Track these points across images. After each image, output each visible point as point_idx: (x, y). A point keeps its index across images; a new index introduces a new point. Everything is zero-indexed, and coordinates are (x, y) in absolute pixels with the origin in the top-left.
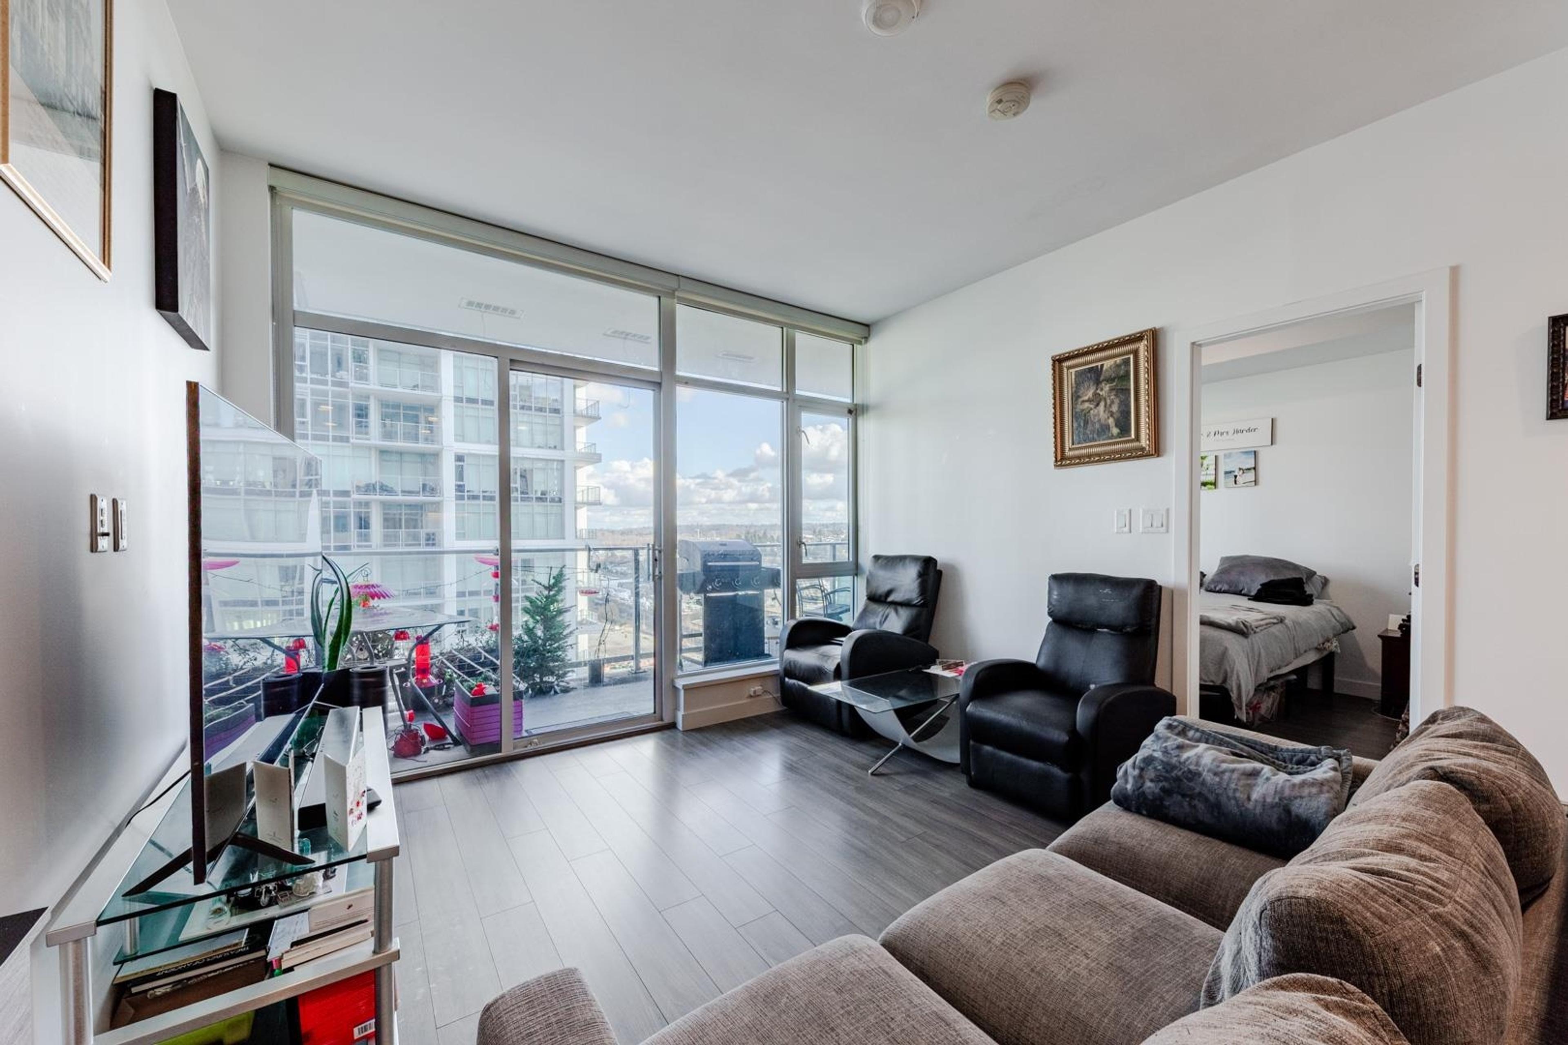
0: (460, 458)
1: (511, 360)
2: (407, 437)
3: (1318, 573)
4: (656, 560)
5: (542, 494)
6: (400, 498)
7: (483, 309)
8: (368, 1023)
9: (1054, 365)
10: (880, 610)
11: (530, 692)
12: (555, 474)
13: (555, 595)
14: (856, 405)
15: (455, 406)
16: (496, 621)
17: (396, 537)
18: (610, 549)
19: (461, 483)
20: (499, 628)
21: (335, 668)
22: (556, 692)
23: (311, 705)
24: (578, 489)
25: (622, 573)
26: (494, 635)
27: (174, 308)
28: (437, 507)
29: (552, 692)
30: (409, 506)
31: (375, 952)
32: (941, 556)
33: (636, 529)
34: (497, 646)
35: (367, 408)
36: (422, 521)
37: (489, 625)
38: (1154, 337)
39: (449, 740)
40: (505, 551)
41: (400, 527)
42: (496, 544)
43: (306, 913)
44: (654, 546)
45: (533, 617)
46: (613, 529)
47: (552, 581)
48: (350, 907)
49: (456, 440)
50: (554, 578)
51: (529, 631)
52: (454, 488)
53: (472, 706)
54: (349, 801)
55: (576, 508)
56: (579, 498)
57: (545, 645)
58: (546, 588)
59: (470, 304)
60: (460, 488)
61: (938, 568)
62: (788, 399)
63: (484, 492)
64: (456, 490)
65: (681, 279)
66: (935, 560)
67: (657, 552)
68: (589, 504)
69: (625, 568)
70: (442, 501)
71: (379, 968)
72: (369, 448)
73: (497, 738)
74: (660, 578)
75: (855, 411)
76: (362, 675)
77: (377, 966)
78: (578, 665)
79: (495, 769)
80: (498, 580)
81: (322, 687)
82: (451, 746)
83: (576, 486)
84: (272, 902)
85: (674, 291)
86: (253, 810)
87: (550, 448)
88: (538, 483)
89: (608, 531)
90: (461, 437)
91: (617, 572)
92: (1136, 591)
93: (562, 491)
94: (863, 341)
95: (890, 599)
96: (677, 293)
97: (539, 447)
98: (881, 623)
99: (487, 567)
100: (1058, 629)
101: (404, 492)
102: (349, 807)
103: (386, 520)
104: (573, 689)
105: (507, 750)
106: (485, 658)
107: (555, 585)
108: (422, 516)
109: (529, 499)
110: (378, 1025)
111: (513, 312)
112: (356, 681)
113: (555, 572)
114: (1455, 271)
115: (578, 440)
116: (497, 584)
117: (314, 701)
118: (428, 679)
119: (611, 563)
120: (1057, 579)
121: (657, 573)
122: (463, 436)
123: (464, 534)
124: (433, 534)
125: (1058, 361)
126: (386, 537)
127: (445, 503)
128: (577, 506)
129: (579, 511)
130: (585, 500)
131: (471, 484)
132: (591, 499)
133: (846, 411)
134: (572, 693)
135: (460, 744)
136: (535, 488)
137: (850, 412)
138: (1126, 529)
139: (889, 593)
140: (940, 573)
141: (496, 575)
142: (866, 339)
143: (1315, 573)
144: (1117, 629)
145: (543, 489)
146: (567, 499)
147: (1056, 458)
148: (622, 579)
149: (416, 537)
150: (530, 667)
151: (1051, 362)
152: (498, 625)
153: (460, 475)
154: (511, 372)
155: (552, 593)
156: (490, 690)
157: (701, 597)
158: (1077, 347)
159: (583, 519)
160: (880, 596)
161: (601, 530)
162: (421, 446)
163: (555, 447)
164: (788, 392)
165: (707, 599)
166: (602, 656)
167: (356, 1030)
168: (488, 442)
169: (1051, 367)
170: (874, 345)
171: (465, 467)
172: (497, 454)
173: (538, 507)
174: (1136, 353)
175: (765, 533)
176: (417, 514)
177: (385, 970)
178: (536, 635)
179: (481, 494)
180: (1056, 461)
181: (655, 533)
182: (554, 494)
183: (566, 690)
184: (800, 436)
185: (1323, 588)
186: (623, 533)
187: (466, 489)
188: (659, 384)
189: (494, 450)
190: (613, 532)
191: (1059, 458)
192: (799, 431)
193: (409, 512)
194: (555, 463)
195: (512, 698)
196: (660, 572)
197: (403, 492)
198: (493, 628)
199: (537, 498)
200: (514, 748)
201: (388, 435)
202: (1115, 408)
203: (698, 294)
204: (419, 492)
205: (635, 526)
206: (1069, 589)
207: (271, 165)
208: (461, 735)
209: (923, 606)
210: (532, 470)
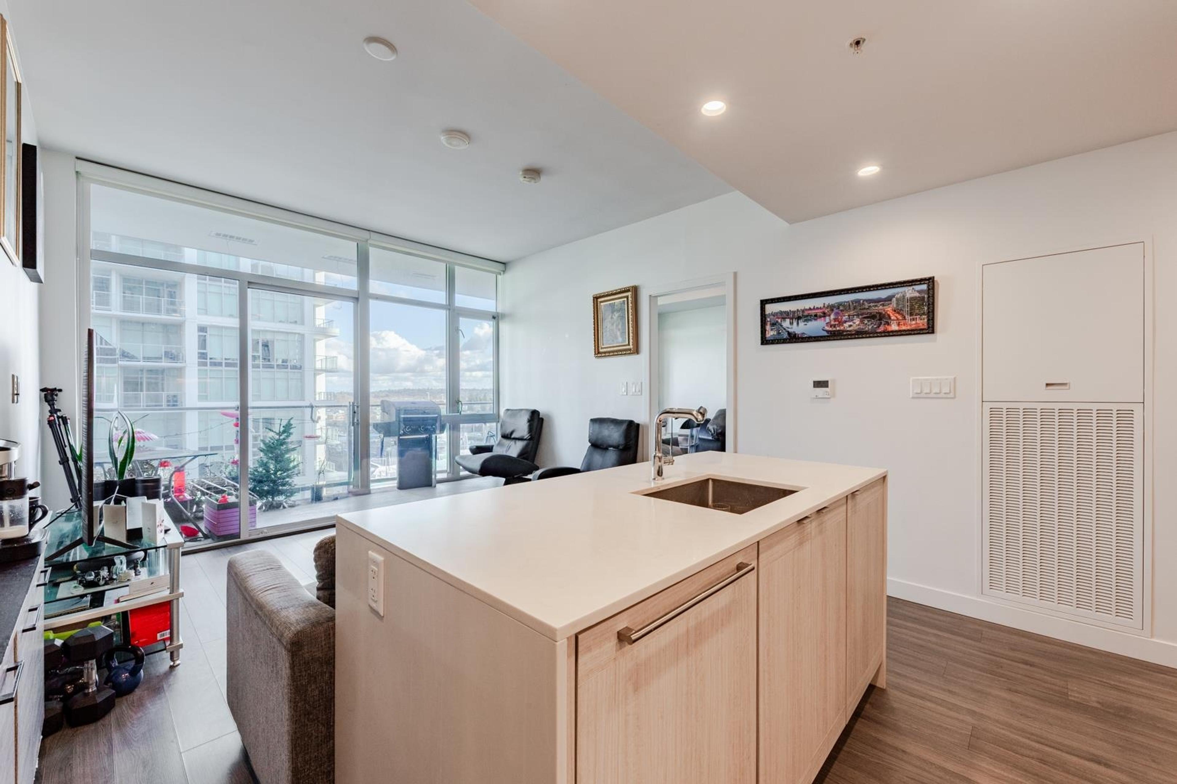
0: (202, 329)
1: (249, 282)
2: (149, 308)
4: (355, 412)
5: (283, 362)
6: (142, 363)
7: (228, 238)
8: (165, 632)
9: (594, 300)
10: (507, 442)
11: (264, 508)
12: (297, 344)
13: (284, 439)
14: (498, 313)
15: (198, 283)
16: (237, 457)
17: (137, 399)
19: (204, 351)
20: (239, 463)
21: (123, 478)
22: (284, 507)
23: (114, 496)
24: (318, 358)
26: (235, 468)
27: (34, 266)
28: (180, 372)
29: (282, 507)
30: (150, 371)
31: (170, 593)
32: (542, 409)
34: (237, 476)
35: (108, 280)
36: (162, 384)
37: (231, 460)
38: (635, 290)
39: (200, 535)
40: (244, 408)
41: (142, 390)
42: (238, 403)
43: (127, 587)
44: (353, 403)
45: (266, 454)
47: (282, 429)
48: (152, 583)
49: (199, 314)
50: (283, 427)
51: (265, 465)
52: (197, 356)
53: (218, 510)
54: (157, 521)
55: (315, 375)
56: (318, 366)
57: (275, 474)
58: (277, 434)
59: (218, 235)
60: (203, 356)
61: (541, 416)
62: (449, 310)
63: (226, 359)
64: (199, 358)
65: (371, 233)
66: (538, 411)
67: (356, 407)
68: (326, 371)
70: (184, 367)
71: (172, 600)
72: (110, 318)
73: (238, 531)
74: (358, 424)
75: (495, 317)
76: (144, 481)
77: (171, 599)
78: (303, 489)
79: (235, 548)
80: (238, 429)
81: (118, 487)
82: (203, 539)
83: (315, 356)
84: (106, 584)
85: (367, 240)
86: (103, 529)
87: (291, 323)
88: (279, 354)
90: (204, 310)
92: (624, 427)
93: (302, 359)
94: (502, 273)
95: (513, 436)
96: (369, 242)
97: (280, 322)
98: (507, 451)
99: (230, 419)
100: (592, 448)
101: (147, 359)
102: (157, 524)
103: (126, 383)
104: (298, 505)
105: (244, 537)
106: (228, 483)
107: (284, 432)
108: (163, 380)
109: (271, 367)
110: (171, 633)
111: (251, 241)
112: (140, 485)
113: (284, 423)
114: (735, 274)
115: (317, 317)
116: (238, 431)
117: (115, 494)
118: (184, 496)
120: (594, 421)
121: (356, 421)
122: (206, 310)
123: (207, 396)
124: (175, 396)
125: (596, 298)
126: (126, 399)
127: (187, 370)
128: (317, 372)
129: (318, 377)
130: (324, 367)
131: (214, 351)
132: (329, 366)
133: (491, 317)
134: (296, 508)
135: (209, 538)
136: (276, 356)
137: (494, 318)
138: (625, 393)
139: (512, 433)
140: (542, 419)
141: (236, 425)
142: (504, 271)
144: (616, 447)
145: (285, 357)
146: (307, 365)
147: (595, 352)
149: (157, 399)
150: (264, 490)
151: (592, 298)
152: (237, 461)
153: (203, 343)
154: (249, 289)
155: (282, 437)
156: (232, 499)
157: (396, 439)
158: (602, 292)
159: (322, 384)
160: (508, 435)
162: (163, 317)
163: (296, 322)
164: (449, 305)
165: (399, 440)
166: (321, 483)
167: (158, 635)
168: (231, 316)
169: (592, 301)
170: (508, 276)
171: (208, 338)
172: (238, 326)
173: (280, 374)
174: (627, 297)
175: (485, 396)
176: (156, 378)
177: (175, 602)
178: (268, 467)
179: (224, 361)
180: (595, 354)
181: (354, 395)
182: (294, 362)
183: (292, 506)
184: (458, 333)
187: (209, 357)
188: (357, 299)
189: (235, 323)
191: (597, 353)
192: (457, 330)
193: (150, 376)
194: (297, 335)
195: (248, 504)
196: (358, 420)
197: (144, 358)
198: (235, 463)
199: (278, 365)
200: (250, 536)
201: (128, 305)
202: (620, 327)
203: (383, 242)
204: (161, 358)
206: (597, 426)
207: (78, 158)
208: (210, 531)
209: (530, 439)
210: (273, 342)
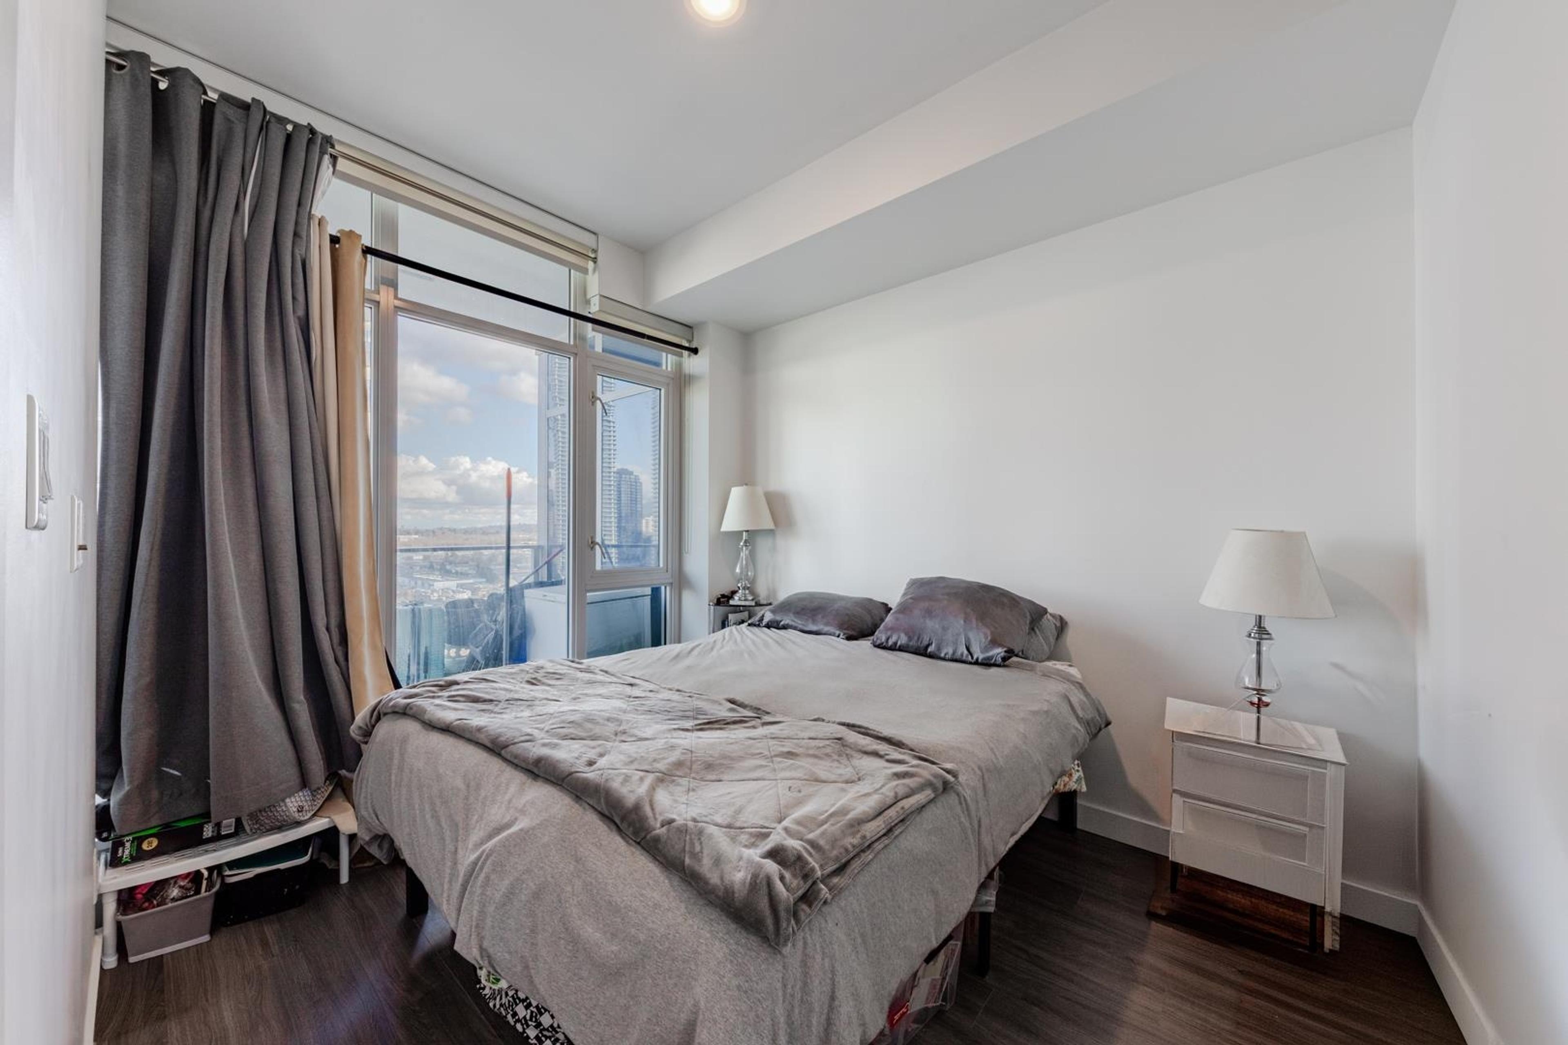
3: (1050, 610)
18: (452, 549)
25: (461, 574)
33: (481, 529)
46: (455, 527)
69: (467, 568)
89: (450, 530)
91: (457, 573)
119: (451, 563)
143: (1045, 611)
148: (461, 579)
161: (441, 529)
185: (1058, 638)
186: (466, 532)
190: (454, 531)
205: (480, 526)
